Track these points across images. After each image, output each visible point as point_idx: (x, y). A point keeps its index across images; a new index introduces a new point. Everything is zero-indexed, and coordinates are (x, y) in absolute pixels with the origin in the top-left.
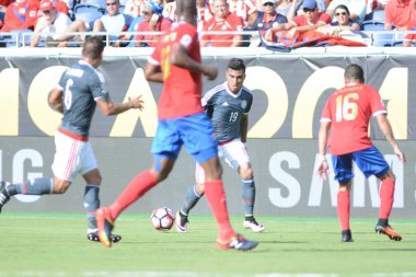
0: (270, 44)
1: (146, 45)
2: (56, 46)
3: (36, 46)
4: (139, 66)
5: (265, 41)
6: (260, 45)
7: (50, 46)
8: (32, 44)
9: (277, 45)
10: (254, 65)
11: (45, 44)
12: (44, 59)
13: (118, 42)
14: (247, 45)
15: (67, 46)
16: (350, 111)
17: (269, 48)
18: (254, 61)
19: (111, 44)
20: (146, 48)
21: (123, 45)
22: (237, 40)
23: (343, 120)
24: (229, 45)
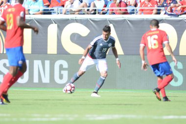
0: (169, 13)
1: (114, 13)
2: (74, 14)
3: (65, 14)
4: (111, 23)
5: (167, 12)
6: (165, 14)
7: (71, 14)
8: (63, 13)
9: (172, 13)
10: (162, 23)
11: (69, 13)
12: (69, 20)
13: (102, 12)
14: (159, 13)
15: (79, 14)
16: (155, 44)
17: (169, 15)
18: (162, 21)
19: (99, 13)
20: (114, 15)
21: (104, 14)
22: (155, 11)
23: (152, 49)
24: (151, 13)
